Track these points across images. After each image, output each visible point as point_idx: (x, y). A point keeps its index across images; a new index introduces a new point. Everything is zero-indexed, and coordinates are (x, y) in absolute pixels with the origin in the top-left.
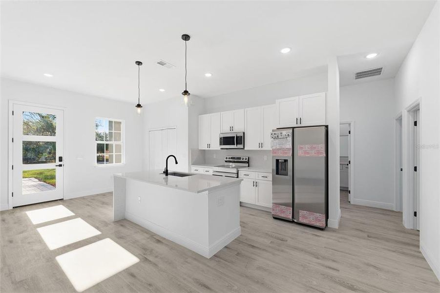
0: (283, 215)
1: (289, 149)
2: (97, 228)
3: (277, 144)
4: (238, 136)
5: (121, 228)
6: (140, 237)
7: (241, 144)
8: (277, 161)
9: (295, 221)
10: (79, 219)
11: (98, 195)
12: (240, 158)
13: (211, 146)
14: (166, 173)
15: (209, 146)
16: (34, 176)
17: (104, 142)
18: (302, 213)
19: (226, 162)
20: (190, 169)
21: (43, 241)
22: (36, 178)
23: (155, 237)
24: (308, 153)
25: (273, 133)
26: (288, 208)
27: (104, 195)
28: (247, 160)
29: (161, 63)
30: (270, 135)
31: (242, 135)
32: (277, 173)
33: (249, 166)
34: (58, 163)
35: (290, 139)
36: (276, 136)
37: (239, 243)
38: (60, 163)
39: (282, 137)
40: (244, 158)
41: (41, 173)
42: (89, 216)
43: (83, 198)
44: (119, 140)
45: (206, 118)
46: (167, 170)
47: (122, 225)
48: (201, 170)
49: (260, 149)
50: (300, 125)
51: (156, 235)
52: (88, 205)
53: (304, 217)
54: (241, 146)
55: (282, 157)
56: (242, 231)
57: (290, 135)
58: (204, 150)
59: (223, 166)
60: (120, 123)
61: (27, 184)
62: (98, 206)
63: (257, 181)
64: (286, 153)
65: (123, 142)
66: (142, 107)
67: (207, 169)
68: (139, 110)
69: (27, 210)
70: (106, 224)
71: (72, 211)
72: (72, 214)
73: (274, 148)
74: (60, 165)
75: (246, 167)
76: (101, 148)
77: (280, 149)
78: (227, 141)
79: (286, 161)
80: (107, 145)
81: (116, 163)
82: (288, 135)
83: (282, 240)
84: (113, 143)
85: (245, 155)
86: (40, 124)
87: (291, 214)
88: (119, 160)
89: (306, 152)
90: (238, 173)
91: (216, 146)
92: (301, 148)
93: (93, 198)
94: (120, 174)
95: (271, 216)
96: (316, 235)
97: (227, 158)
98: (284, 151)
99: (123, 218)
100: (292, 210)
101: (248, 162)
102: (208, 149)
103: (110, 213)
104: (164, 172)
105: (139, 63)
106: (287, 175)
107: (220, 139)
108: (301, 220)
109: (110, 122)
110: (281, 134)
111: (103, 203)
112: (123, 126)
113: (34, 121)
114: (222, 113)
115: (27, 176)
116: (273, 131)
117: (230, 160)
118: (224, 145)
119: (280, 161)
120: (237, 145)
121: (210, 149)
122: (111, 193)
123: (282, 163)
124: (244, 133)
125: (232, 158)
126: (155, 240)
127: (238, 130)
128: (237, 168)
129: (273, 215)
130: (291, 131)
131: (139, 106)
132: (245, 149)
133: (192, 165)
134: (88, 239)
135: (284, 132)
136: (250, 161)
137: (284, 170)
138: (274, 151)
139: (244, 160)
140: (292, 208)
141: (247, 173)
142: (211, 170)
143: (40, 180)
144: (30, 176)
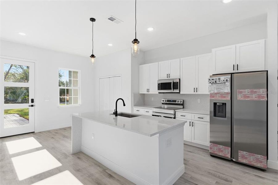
0: (221, 154)
1: (227, 93)
2: (59, 160)
3: (215, 89)
4: (174, 82)
5: (78, 161)
6: (94, 171)
7: (178, 89)
8: (215, 104)
9: (234, 160)
10: (45, 150)
11: (60, 129)
12: (175, 101)
13: (150, 90)
14: (116, 114)
15: (148, 90)
16: (16, 113)
17: (66, 88)
18: (241, 153)
19: (163, 104)
20: (132, 110)
21: (15, 171)
22: (18, 114)
23: (106, 171)
24: (248, 97)
25: (211, 79)
26: (227, 147)
27: (65, 129)
28: (182, 103)
29: (111, 19)
30: (208, 80)
31: (178, 81)
32: (215, 115)
33: (183, 108)
34: (30, 104)
35: (228, 84)
36: (214, 81)
37: (186, 183)
38: (32, 104)
39: (220, 82)
40: (179, 101)
41: (22, 111)
42: (53, 148)
43: (49, 131)
44: (77, 85)
45: (145, 67)
46: (116, 111)
47: (79, 158)
48: (142, 111)
49: (195, 93)
50: (237, 72)
51: (108, 169)
52: (53, 138)
53: (243, 157)
54: (177, 91)
55: (219, 100)
56: (186, 168)
57: (228, 80)
58: (144, 94)
59: (161, 108)
60: (77, 72)
61: (11, 119)
62: (60, 139)
63: (193, 121)
64: (225, 97)
65: (79, 88)
66: (95, 57)
67: (147, 110)
68: (93, 59)
69: (7, 141)
70: (66, 156)
71: (40, 143)
72: (40, 146)
73: (212, 92)
74: (32, 106)
75: (181, 108)
76: (62, 92)
77: (218, 93)
78: (164, 86)
79: (224, 104)
80: (67, 90)
81: (73, 104)
82: (227, 80)
83: (226, 180)
84: (72, 88)
85: (179, 98)
86: (23, 75)
87: (230, 153)
88: (76, 102)
89: (245, 96)
90: (175, 114)
91: (154, 90)
92: (241, 93)
93: (57, 132)
94: (77, 114)
95: (209, 154)
96: (259, 176)
97: (163, 101)
98: (223, 95)
99: (80, 151)
100: (230, 150)
101: (183, 105)
102: (148, 93)
103: (69, 146)
104: (114, 113)
105: (93, 20)
106: (225, 117)
107: (159, 84)
108: (240, 160)
109: (70, 72)
110: (219, 79)
111: (64, 136)
112: (79, 75)
113: (18, 73)
114: (159, 63)
115: (12, 113)
116: (211, 77)
117: (166, 102)
118: (162, 89)
119: (218, 104)
120: (173, 90)
121: (149, 93)
122: (70, 128)
123: (219, 106)
124: (180, 80)
125: (168, 101)
126: (107, 174)
127: (174, 76)
128: (174, 109)
129: (210, 153)
130: (229, 76)
131: (93, 56)
132: (181, 93)
133: (134, 106)
134: (50, 170)
135: (222, 78)
136: (184, 103)
137: (221, 112)
138: (212, 95)
139: (179, 103)
140: (230, 148)
141: (183, 114)
142: (151, 111)
143: (21, 116)
144: (14, 113)
